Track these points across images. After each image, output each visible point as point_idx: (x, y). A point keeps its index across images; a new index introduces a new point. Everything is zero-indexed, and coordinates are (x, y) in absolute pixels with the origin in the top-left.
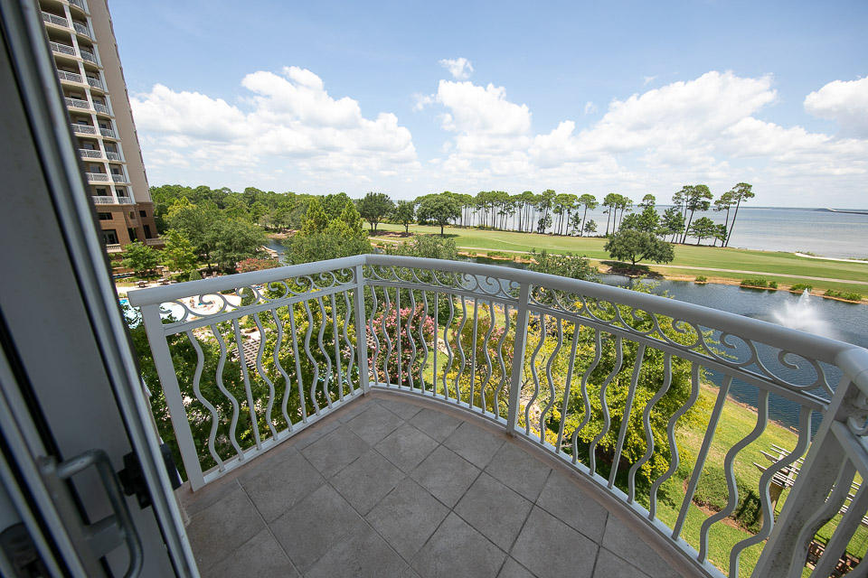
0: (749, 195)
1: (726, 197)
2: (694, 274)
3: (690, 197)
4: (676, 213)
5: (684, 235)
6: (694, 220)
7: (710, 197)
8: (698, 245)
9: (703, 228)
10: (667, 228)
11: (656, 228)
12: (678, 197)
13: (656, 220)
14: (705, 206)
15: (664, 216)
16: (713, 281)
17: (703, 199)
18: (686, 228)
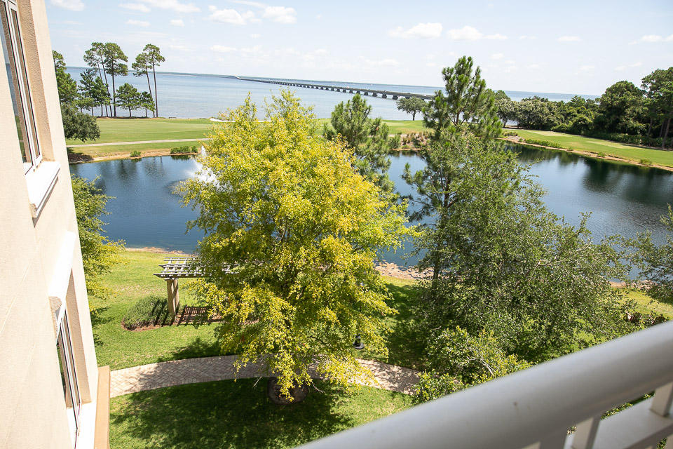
0: (161, 59)
1: (141, 60)
2: (128, 150)
3: (104, 58)
4: (94, 78)
5: (112, 106)
6: (117, 88)
7: (125, 59)
8: (131, 118)
9: (129, 96)
10: (89, 99)
11: (77, 99)
12: (89, 57)
13: (73, 87)
14: (123, 71)
15: (82, 82)
16: (147, 155)
17: (119, 61)
18: (112, 97)
